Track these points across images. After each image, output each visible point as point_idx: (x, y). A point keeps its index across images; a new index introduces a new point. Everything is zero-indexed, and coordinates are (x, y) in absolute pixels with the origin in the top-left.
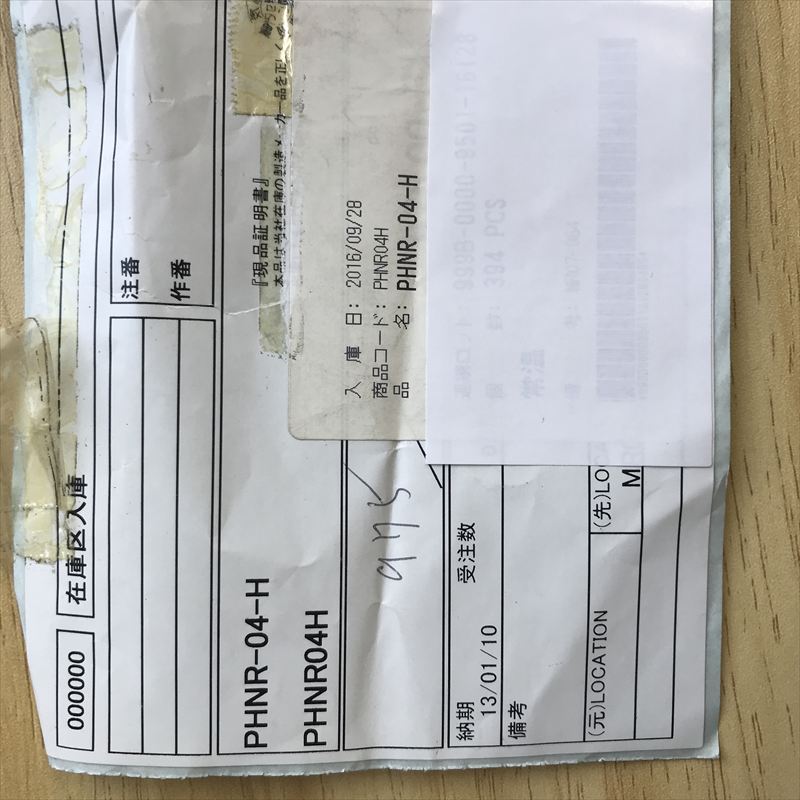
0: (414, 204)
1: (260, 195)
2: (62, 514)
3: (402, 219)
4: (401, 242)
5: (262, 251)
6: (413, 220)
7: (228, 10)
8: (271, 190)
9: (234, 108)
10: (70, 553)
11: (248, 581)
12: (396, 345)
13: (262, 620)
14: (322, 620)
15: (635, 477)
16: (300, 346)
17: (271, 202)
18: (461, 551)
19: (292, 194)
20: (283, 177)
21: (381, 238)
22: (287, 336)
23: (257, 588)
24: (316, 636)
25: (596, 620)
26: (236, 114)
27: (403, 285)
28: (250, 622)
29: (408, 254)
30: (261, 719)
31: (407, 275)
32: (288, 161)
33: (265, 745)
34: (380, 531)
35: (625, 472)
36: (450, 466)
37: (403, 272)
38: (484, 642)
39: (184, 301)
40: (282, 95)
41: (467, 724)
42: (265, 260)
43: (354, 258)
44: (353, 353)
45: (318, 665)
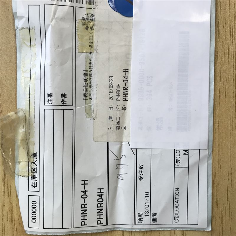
0: (127, 77)
1: (85, 75)
2: (30, 163)
3: (124, 81)
4: (124, 87)
5: (86, 90)
6: (127, 81)
7: (76, 23)
8: (89, 73)
9: (78, 51)
10: (32, 174)
11: (82, 181)
12: (122, 116)
13: (86, 191)
14: (102, 191)
15: (187, 152)
16: (96, 116)
17: (88, 77)
18: (140, 172)
19: (94, 74)
20: (92, 70)
21: (118, 86)
22: (93, 114)
23: (84, 182)
24: (100, 195)
25: (176, 191)
26: (79, 52)
27: (124, 99)
28: (83, 192)
29: (126, 91)
30: (86, 218)
31: (125, 97)
32: (93, 65)
33: (87, 225)
34: (118, 167)
35: (184, 151)
36: (137, 149)
37: (124, 96)
38: (146, 197)
39: (65, 104)
40: (91, 46)
41: (141, 219)
42: (87, 93)
43: (111, 92)
44: (111, 118)
45: (101, 203)
